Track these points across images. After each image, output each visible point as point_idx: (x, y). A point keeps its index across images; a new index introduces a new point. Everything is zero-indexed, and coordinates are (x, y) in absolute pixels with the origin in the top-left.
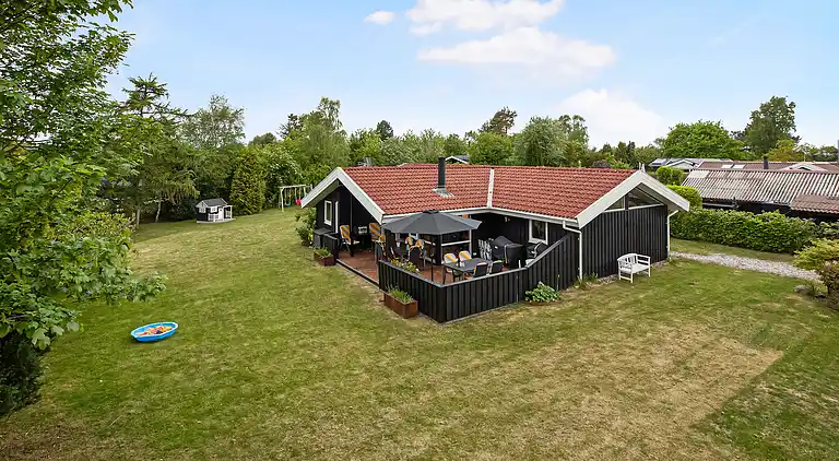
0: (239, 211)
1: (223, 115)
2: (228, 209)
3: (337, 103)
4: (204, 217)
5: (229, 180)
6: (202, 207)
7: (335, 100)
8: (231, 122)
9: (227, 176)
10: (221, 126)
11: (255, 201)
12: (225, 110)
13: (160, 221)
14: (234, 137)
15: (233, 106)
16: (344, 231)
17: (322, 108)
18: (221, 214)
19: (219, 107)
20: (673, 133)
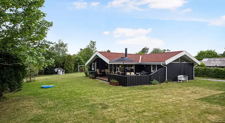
0: (67, 72)
1: (62, 45)
2: (63, 71)
3: (95, 42)
4: (57, 73)
5: (63, 63)
6: (56, 70)
7: (94, 41)
8: (64, 47)
9: (63, 62)
10: (61, 48)
11: (71, 69)
12: (62, 43)
13: (44, 74)
14: (65, 51)
15: (65, 43)
16: (98, 71)
17: (91, 43)
18: (61, 72)
19: (61, 42)
20: (199, 53)
